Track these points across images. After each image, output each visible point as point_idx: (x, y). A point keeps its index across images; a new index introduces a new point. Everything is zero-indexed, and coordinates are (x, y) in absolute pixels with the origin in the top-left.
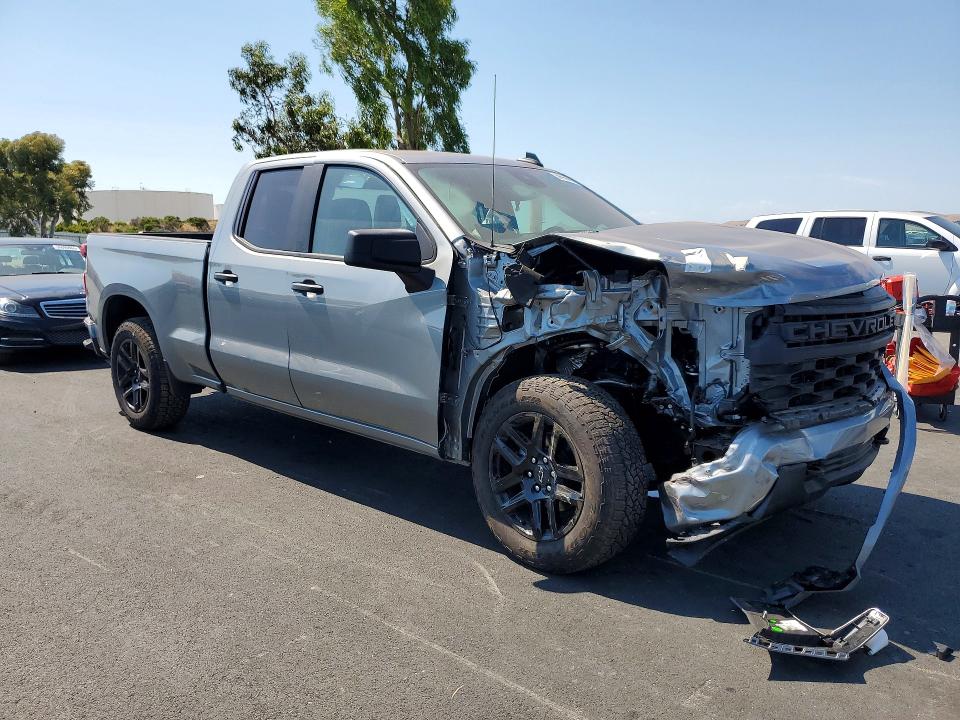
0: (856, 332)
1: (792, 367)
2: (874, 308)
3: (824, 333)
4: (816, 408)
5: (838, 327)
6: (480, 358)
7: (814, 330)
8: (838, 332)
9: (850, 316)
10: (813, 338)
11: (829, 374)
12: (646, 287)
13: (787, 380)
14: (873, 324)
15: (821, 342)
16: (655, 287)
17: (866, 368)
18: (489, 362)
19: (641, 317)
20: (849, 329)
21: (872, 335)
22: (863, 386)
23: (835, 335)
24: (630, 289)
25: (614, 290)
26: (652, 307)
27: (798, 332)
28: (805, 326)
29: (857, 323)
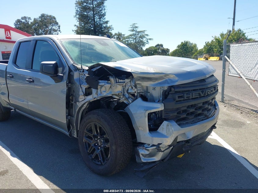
0: (202, 95)
1: (178, 109)
2: (209, 86)
3: (190, 96)
4: (187, 122)
5: (195, 94)
6: (79, 105)
7: (186, 96)
8: (195, 96)
9: (200, 89)
10: (186, 98)
11: (192, 110)
12: (130, 81)
13: (176, 114)
14: (209, 91)
15: (190, 99)
16: (133, 82)
17: (207, 106)
18: (82, 106)
19: (129, 91)
20: (200, 94)
21: (208, 95)
22: (206, 112)
23: (194, 97)
24: (125, 82)
25: (120, 82)
26: (132, 88)
27: (179, 97)
28: (183, 95)
29: (202, 92)
